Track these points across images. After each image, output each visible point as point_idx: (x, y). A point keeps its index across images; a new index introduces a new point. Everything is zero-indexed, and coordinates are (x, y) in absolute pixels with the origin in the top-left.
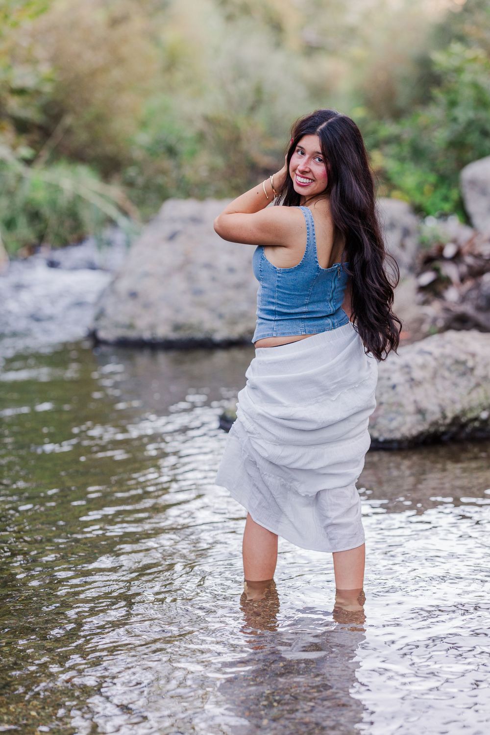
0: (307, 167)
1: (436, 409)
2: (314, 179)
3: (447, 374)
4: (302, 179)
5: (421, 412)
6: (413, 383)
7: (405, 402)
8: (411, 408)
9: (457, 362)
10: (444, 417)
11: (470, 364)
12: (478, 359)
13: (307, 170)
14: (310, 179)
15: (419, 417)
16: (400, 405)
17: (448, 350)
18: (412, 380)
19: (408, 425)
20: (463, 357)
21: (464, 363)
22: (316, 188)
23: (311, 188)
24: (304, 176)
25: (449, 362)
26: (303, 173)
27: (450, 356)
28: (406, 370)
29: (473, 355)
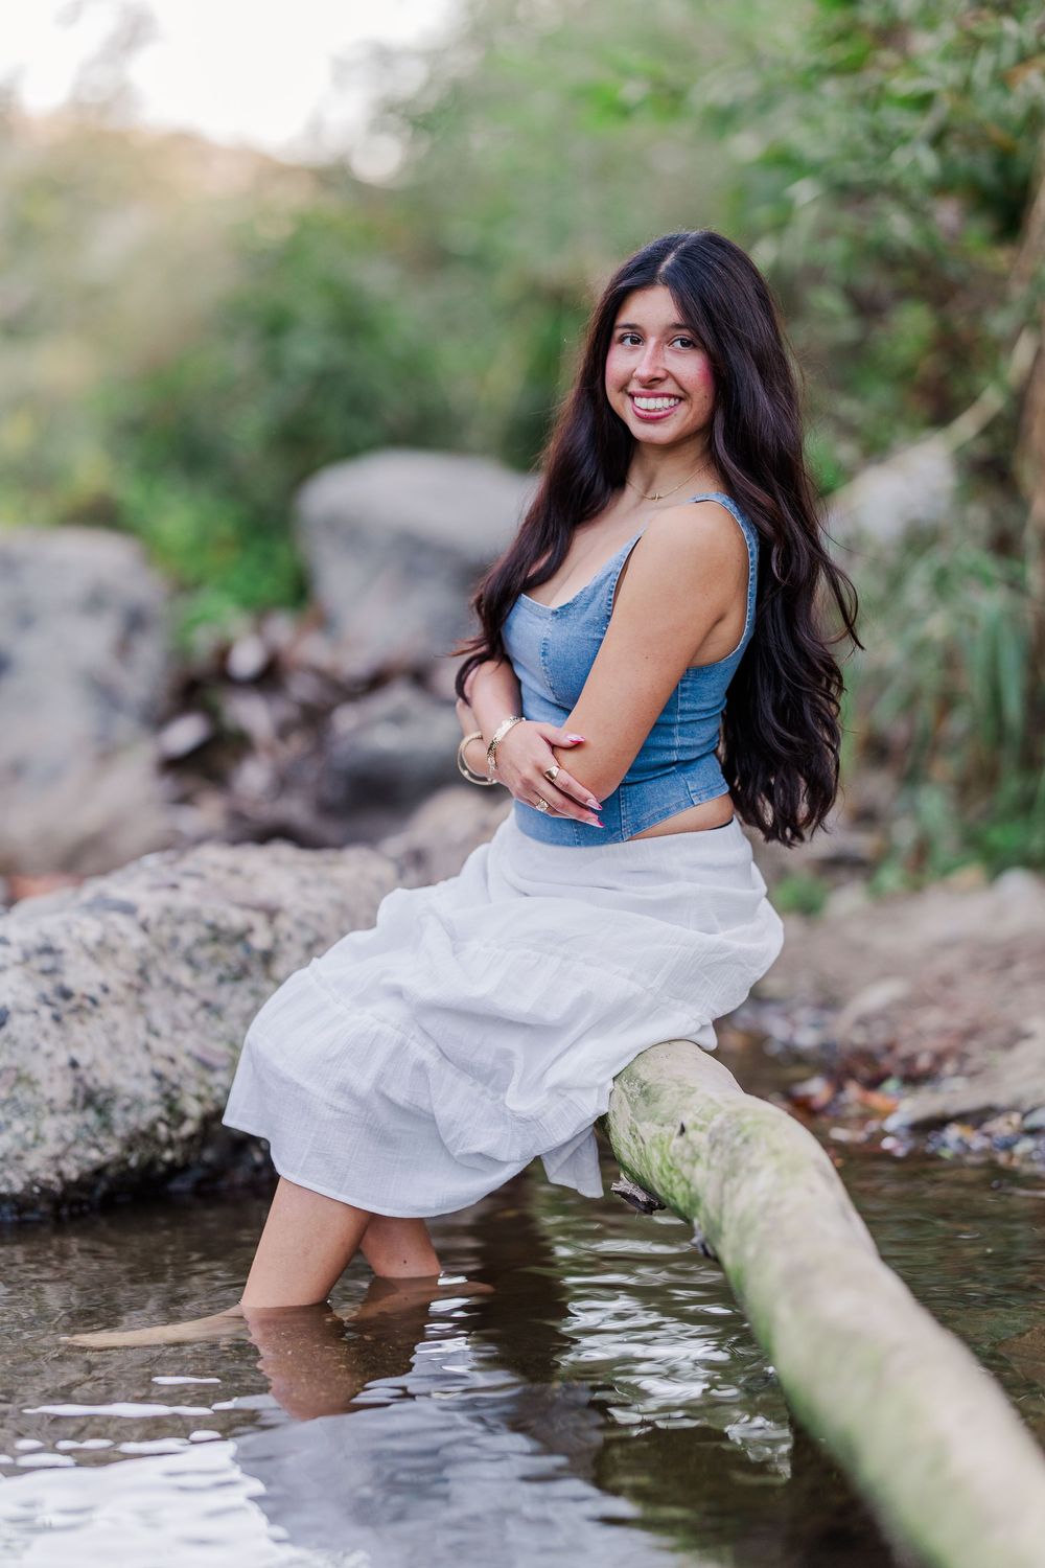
0: (657, 368)
1: (148, 1090)
2: (679, 393)
3: (184, 975)
4: (652, 401)
5: (93, 1100)
6: (65, 1003)
7: (38, 1067)
8: (60, 1089)
9: (216, 934)
10: (177, 1116)
11: (261, 940)
12: (284, 923)
13: (660, 374)
14: (670, 396)
15: (91, 1117)
16: (23, 1079)
17: (186, 899)
18: (66, 994)
19: (52, 1147)
20: (236, 919)
21: (241, 937)
22: (691, 416)
23: (679, 418)
24: (655, 391)
25: (188, 935)
26: (651, 383)
27: (195, 915)
28: (47, 962)
29: (271, 913)
